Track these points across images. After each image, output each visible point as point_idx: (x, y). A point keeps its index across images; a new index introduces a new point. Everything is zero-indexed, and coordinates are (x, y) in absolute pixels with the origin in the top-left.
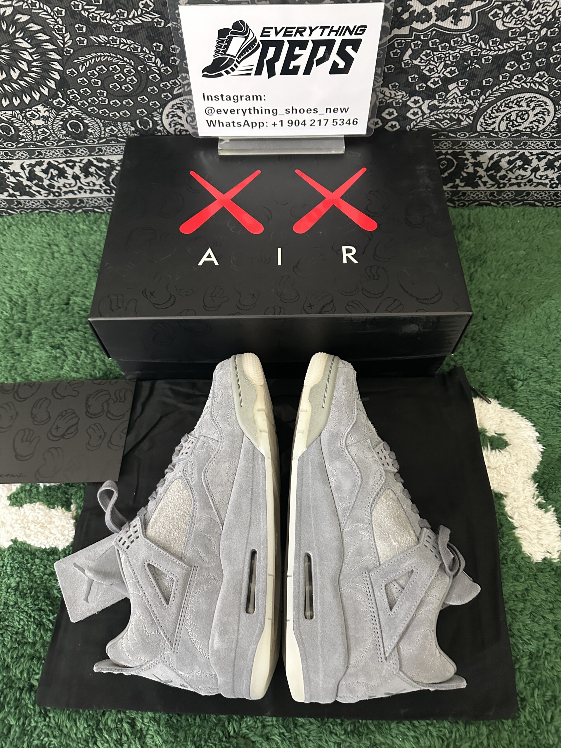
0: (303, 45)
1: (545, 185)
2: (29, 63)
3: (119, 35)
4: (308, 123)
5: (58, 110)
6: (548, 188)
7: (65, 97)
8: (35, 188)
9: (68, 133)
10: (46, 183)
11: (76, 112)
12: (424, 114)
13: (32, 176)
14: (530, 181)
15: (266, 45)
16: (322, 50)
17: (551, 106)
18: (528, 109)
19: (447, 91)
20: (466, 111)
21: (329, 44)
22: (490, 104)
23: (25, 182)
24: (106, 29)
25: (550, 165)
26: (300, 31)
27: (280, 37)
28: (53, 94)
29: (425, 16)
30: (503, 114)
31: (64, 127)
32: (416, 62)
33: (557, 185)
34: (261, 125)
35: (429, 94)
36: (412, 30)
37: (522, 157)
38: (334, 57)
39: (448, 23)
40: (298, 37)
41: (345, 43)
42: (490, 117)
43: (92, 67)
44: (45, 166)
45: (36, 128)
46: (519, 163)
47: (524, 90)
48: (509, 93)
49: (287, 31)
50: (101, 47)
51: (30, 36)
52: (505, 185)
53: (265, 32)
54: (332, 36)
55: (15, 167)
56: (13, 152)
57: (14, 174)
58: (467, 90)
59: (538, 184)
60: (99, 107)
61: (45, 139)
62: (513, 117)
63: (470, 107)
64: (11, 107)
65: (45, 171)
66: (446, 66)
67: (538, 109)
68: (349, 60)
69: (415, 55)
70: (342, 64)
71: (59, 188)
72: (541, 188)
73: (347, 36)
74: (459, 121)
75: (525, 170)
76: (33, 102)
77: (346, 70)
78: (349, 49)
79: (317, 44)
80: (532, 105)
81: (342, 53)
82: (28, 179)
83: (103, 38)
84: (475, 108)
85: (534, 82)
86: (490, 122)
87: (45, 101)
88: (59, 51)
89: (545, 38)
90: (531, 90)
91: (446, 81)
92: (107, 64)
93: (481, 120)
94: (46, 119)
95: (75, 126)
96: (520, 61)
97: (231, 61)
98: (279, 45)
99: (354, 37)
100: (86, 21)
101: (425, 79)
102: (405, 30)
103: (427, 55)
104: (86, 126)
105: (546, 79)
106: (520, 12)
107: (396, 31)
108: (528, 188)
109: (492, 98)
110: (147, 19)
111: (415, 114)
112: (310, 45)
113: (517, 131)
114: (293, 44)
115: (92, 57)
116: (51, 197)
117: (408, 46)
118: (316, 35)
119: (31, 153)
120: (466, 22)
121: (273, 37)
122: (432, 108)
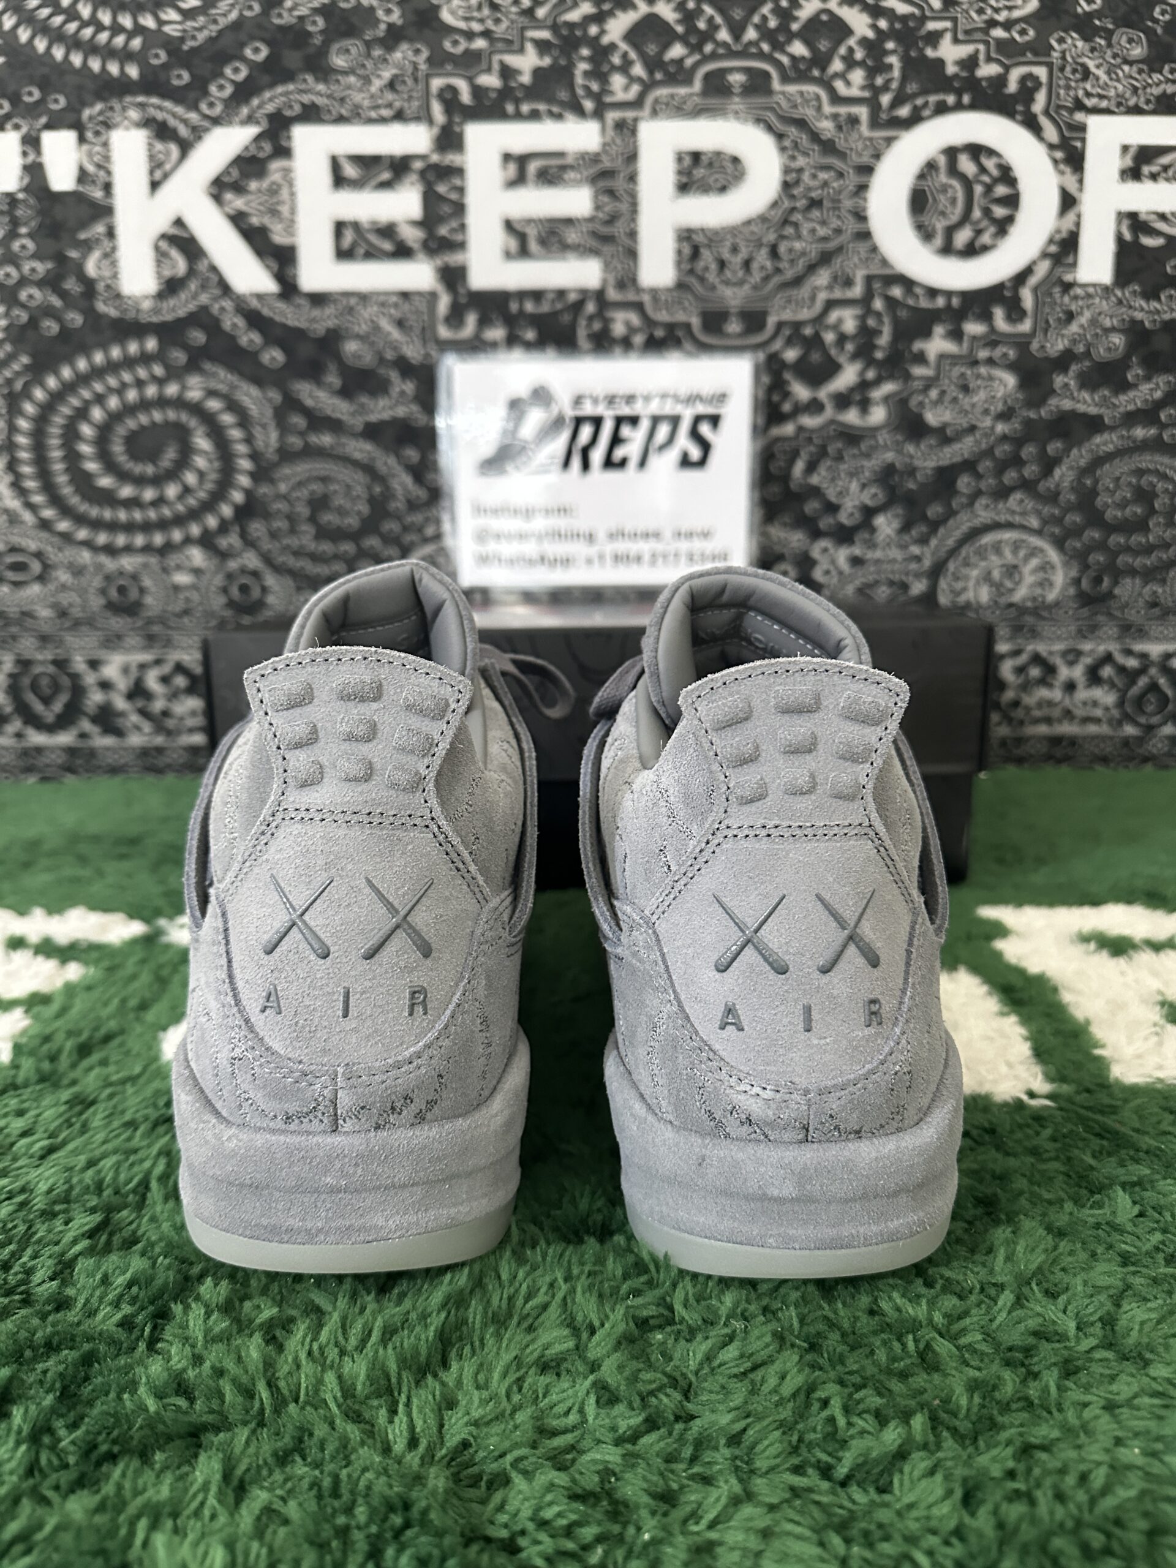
0: (634, 421)
1: (1097, 721)
2: (201, 475)
3: (355, 435)
4: (647, 557)
5: (224, 555)
6: (1104, 729)
7: (244, 535)
8: (134, 718)
9: (231, 604)
10: (158, 705)
11: (251, 560)
12: (841, 573)
13: (138, 692)
14: (1068, 714)
15: (579, 421)
16: (663, 431)
17: (1053, 555)
18: (1015, 562)
19: (873, 530)
20: (914, 566)
21: (675, 421)
22: (953, 552)
23: (120, 703)
24: (335, 425)
25: (1094, 677)
26: (630, 399)
27: (600, 410)
28: (224, 527)
29: (814, 406)
30: (975, 573)
31: (225, 590)
32: (815, 480)
33: (1120, 723)
34: (566, 562)
35: (844, 535)
36: (801, 429)
37: (1037, 659)
38: (683, 441)
39: (852, 416)
40: (626, 411)
41: (698, 419)
42: (957, 578)
43: (300, 484)
44: (167, 669)
45: (177, 588)
46: (1035, 672)
47: (996, 526)
48: (976, 533)
49: (611, 400)
50: (321, 453)
51: (216, 433)
52: (1021, 723)
53: (578, 401)
54: (679, 409)
55: (111, 671)
56: (119, 637)
57: (105, 685)
58: (905, 528)
59: (1087, 720)
60: (297, 553)
61: (186, 612)
62: (996, 574)
63: (918, 559)
64: (147, 549)
65: (165, 680)
66: (864, 486)
67: (1034, 562)
68: (706, 447)
69: (811, 468)
70: (695, 453)
71: (182, 719)
72: (1093, 729)
73: (701, 409)
74: (905, 587)
75: (1050, 686)
76: (188, 541)
77: (702, 463)
78: (705, 429)
79: (656, 420)
80: (1022, 553)
81: (695, 435)
82: (131, 696)
83: (326, 439)
84: (927, 563)
85: (1013, 512)
86: (959, 585)
87: (206, 541)
88: (254, 456)
89: (1004, 438)
90: (1010, 526)
91: (869, 513)
92: (324, 480)
93: (943, 584)
94: (197, 572)
95: (244, 589)
96: (979, 476)
97: (523, 449)
98: (597, 422)
99: (710, 410)
100: (307, 412)
101: (832, 508)
102: (789, 429)
103: (829, 468)
104: (264, 590)
105: (1030, 504)
106: (955, 400)
107: (776, 431)
108: (1067, 729)
109: (950, 542)
110: (401, 412)
111: (827, 572)
112: (645, 425)
113: (1011, 605)
114: (619, 421)
115: (302, 469)
116: (159, 740)
117: (794, 455)
118: (655, 407)
119: (150, 640)
120: (878, 415)
121: (588, 409)
122: (856, 561)
